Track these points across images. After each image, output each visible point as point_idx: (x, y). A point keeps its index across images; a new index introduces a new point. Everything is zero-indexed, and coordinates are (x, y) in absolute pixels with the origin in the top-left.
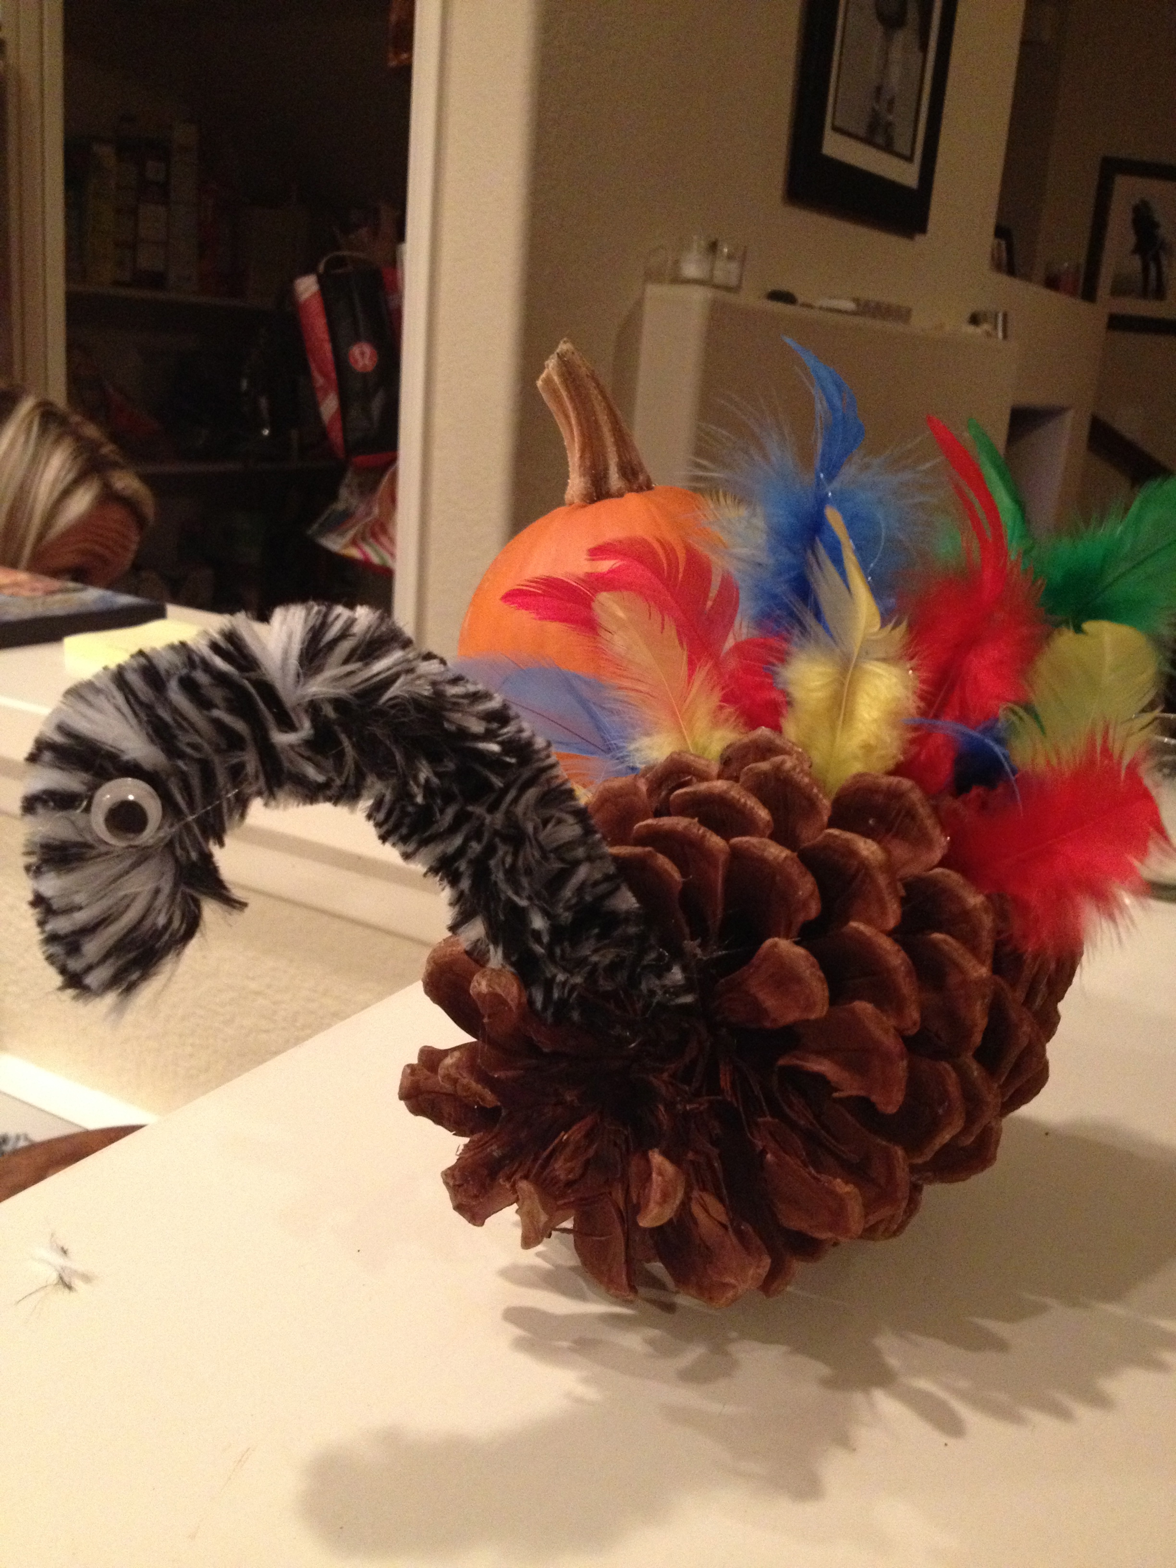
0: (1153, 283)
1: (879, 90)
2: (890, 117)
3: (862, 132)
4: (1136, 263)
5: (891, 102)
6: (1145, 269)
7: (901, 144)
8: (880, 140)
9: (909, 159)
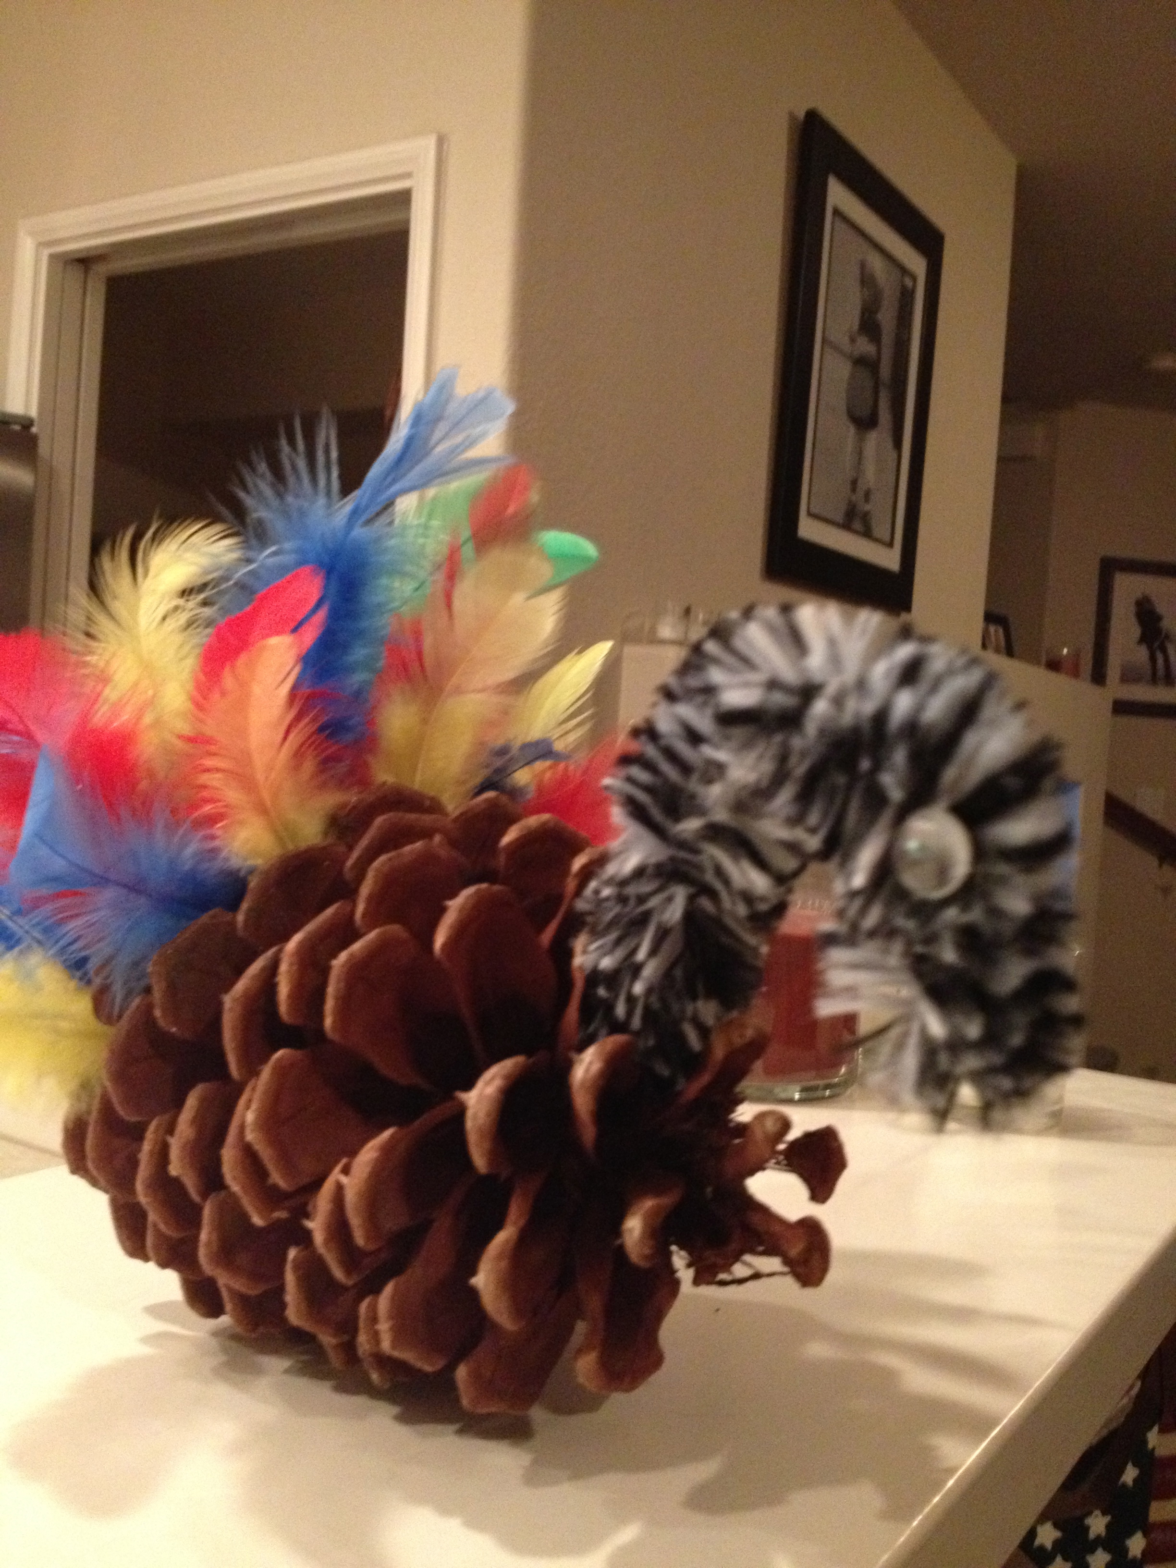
0: (1161, 671)
1: (854, 483)
2: (867, 507)
3: (839, 518)
4: (1142, 654)
5: (867, 495)
6: (1153, 659)
7: (881, 530)
8: (857, 525)
9: (890, 545)
